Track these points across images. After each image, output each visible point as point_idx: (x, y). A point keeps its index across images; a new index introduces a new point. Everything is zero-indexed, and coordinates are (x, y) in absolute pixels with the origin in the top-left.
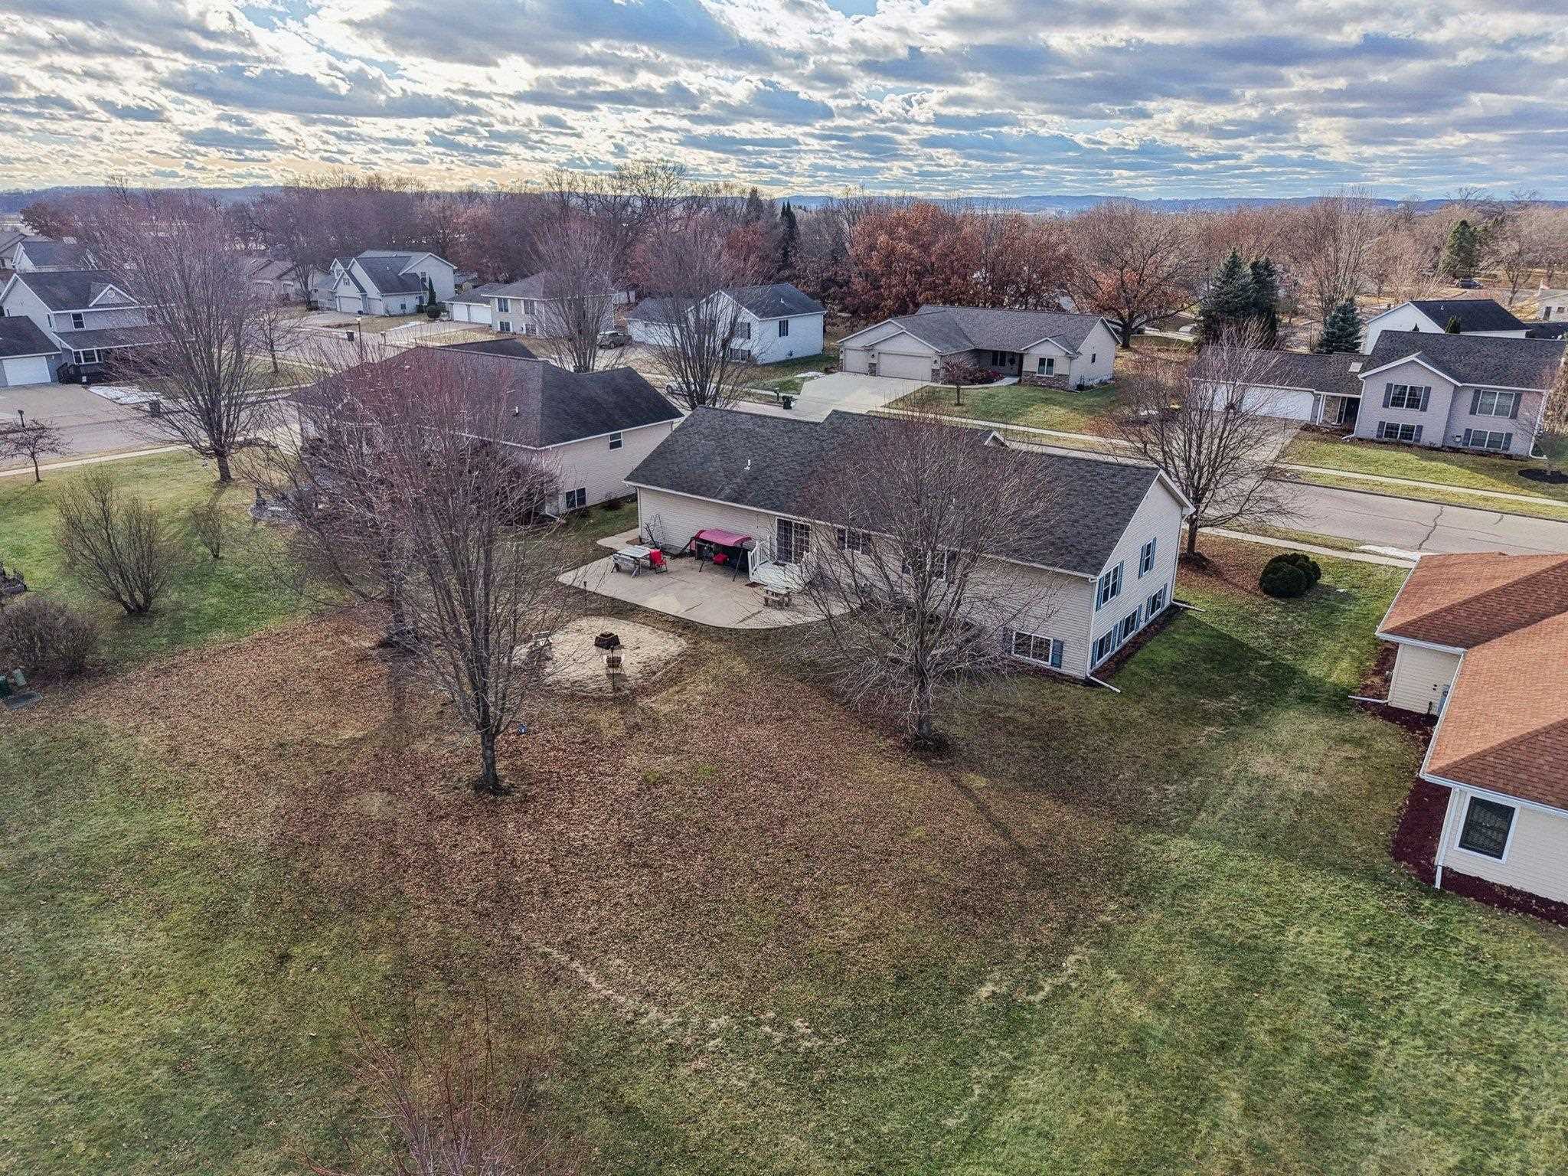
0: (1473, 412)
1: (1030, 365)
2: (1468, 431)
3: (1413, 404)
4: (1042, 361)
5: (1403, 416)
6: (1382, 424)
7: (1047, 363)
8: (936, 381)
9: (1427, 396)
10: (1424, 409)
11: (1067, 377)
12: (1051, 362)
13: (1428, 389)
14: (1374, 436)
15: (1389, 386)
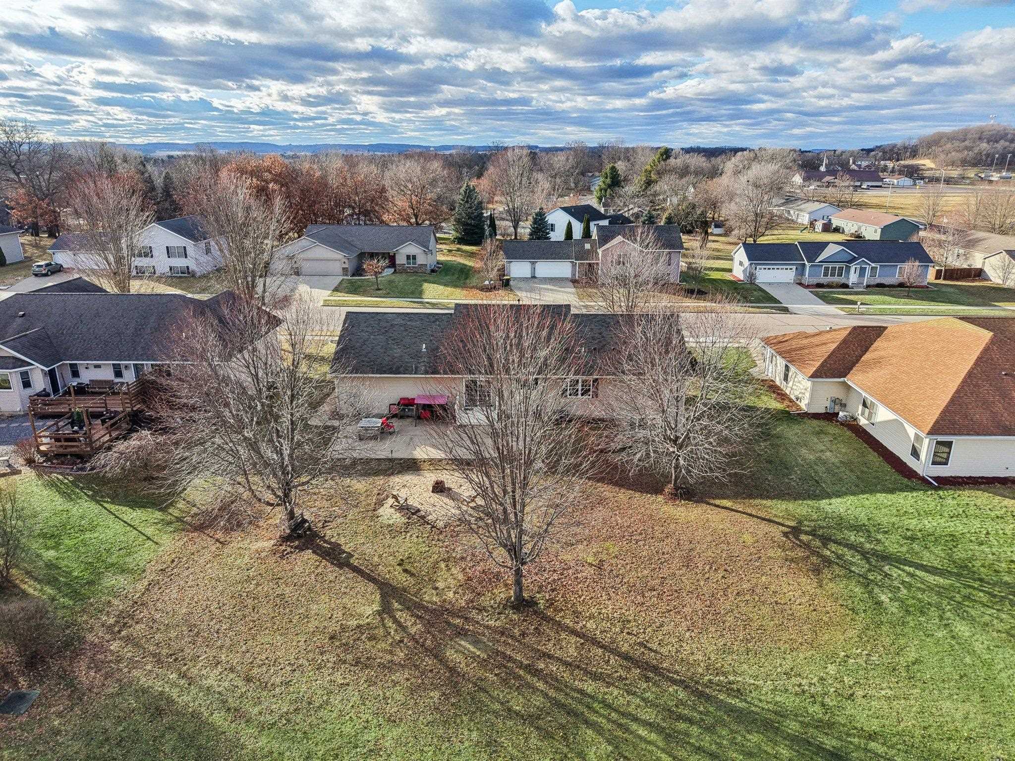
1: (401, 260)
4: (408, 257)
7: (411, 258)
8: (347, 275)
11: (426, 265)
12: (414, 257)
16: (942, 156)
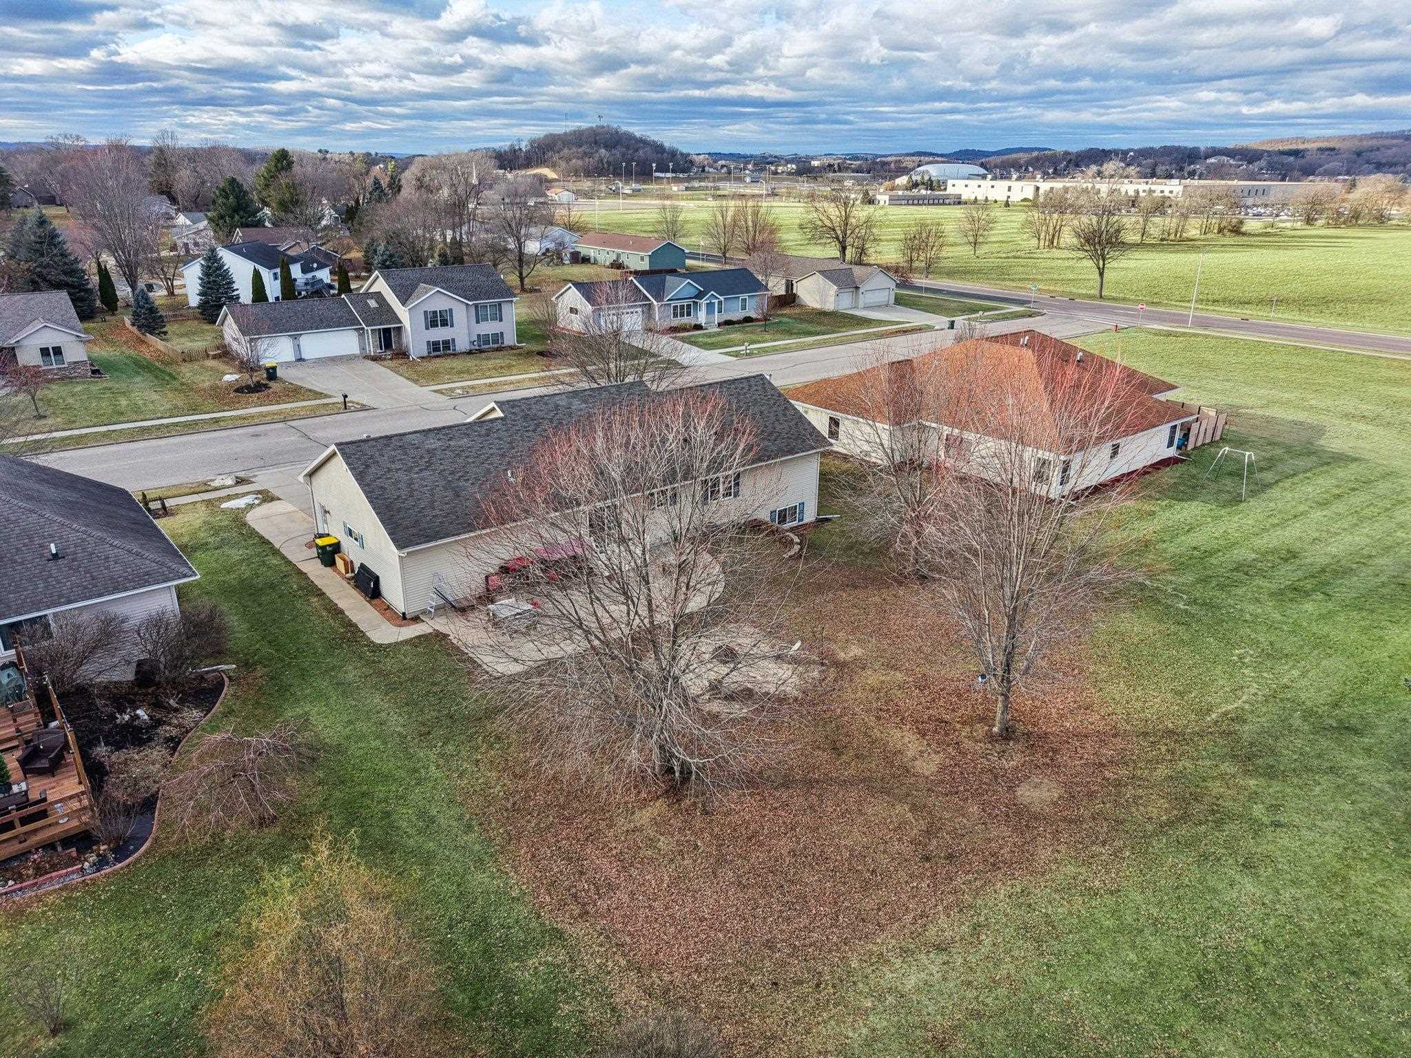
0: (478, 322)
1: (29, 357)
2: (479, 336)
3: (444, 323)
4: (45, 352)
5: (440, 334)
6: (428, 342)
7: (51, 352)
9: (451, 316)
10: (452, 326)
11: (85, 362)
12: (58, 351)
13: (451, 310)
14: (425, 354)
15: (426, 312)
16: (563, 164)
